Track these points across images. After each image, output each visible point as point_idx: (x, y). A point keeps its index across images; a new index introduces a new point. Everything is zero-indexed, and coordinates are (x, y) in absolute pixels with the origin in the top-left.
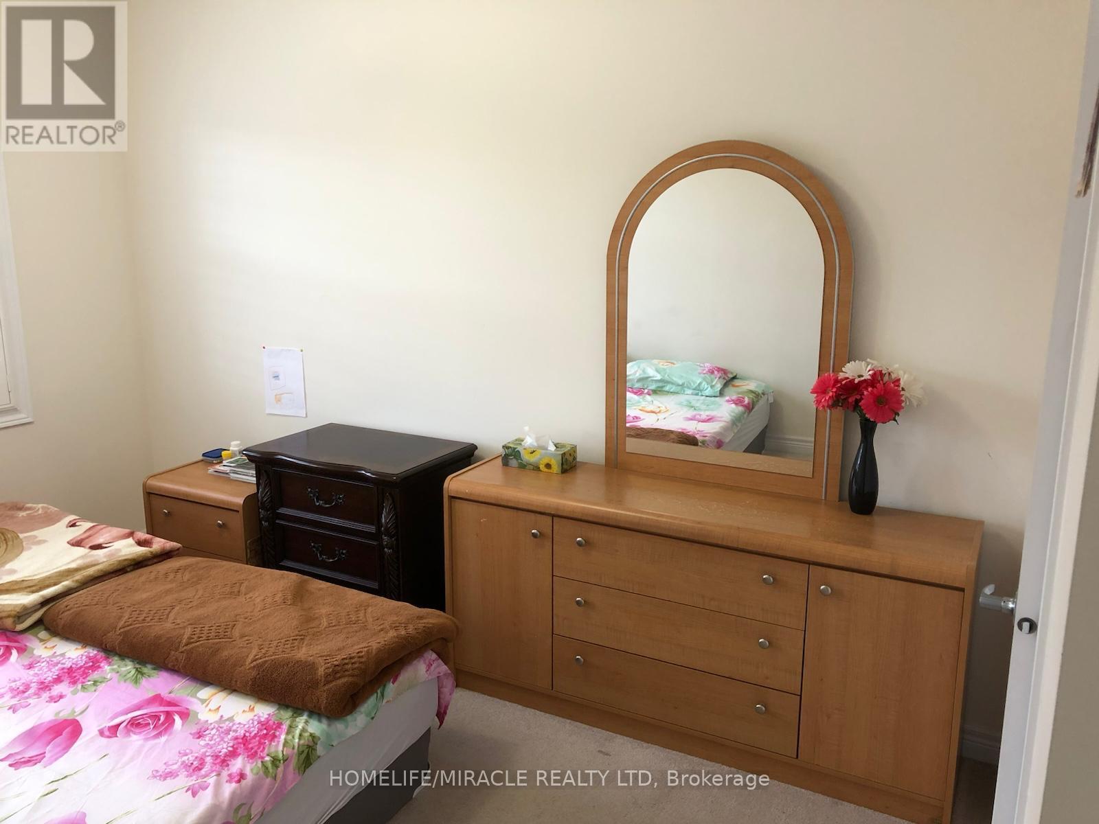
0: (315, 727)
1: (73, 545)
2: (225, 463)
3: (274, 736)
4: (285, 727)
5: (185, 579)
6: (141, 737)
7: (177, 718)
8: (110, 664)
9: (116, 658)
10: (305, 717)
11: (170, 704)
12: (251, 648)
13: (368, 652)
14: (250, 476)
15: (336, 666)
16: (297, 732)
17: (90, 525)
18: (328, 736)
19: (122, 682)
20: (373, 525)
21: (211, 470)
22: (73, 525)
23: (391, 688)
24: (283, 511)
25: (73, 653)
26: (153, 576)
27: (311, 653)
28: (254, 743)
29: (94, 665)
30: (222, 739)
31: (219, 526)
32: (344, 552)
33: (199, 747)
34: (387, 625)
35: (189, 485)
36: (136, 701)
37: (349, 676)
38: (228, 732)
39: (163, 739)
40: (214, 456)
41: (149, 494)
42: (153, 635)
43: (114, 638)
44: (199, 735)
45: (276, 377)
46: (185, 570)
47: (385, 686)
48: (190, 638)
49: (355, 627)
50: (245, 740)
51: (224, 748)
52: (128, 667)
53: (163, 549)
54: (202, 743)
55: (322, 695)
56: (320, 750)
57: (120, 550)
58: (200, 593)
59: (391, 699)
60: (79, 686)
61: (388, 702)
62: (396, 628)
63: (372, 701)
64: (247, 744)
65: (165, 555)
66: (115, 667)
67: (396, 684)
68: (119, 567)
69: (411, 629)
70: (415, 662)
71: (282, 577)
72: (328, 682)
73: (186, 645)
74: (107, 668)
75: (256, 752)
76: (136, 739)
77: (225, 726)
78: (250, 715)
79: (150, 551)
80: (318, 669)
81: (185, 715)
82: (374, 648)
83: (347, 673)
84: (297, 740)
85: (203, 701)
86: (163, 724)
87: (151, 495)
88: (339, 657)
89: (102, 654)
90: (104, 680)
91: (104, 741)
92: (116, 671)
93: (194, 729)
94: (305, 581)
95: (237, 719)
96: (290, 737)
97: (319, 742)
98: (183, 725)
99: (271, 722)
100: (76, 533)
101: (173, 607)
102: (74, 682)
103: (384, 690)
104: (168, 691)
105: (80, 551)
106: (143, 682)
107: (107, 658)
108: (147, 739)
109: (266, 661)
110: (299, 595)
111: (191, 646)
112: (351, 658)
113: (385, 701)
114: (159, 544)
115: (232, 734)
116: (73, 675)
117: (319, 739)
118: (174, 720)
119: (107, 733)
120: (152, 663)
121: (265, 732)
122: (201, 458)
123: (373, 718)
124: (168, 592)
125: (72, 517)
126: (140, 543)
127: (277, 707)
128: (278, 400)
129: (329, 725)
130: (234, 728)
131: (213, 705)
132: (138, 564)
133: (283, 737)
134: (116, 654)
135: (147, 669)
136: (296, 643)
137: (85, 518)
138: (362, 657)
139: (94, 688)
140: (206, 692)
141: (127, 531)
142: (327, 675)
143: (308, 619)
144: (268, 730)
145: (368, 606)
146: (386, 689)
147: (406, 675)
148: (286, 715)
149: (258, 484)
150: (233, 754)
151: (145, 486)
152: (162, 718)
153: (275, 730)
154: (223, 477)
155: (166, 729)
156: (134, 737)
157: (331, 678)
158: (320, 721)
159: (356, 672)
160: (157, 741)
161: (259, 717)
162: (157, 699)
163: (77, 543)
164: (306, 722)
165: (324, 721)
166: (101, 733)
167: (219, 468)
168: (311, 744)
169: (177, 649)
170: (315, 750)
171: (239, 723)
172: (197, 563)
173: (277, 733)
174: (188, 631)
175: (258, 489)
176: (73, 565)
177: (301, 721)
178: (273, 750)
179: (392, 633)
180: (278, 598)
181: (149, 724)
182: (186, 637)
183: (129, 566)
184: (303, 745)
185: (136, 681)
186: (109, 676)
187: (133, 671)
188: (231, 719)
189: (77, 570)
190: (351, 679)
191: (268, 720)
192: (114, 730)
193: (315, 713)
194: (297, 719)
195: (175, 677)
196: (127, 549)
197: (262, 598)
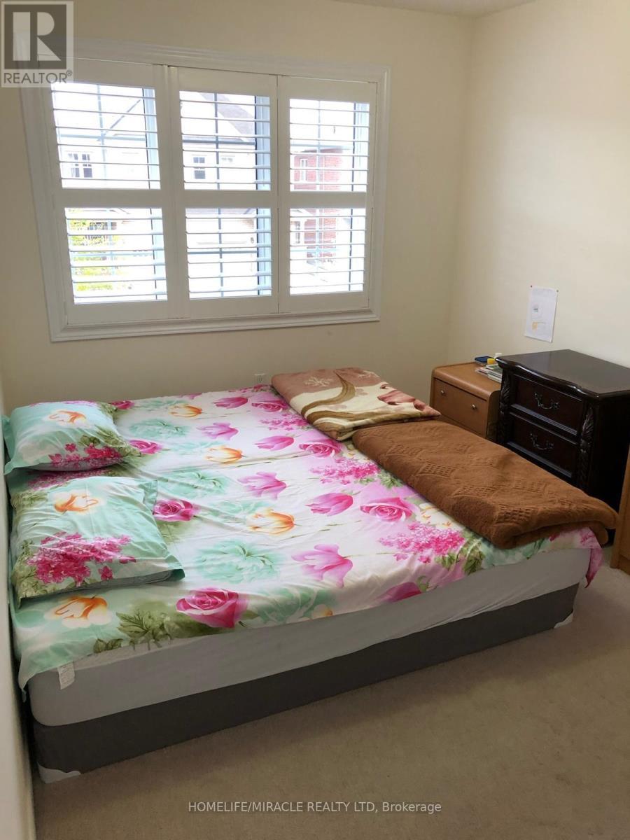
0: (484, 549)
1: (380, 399)
2: (487, 366)
3: (455, 545)
4: (465, 541)
5: (436, 434)
6: (381, 517)
7: (404, 514)
8: (379, 473)
9: (383, 470)
10: (479, 540)
11: (403, 505)
12: (459, 487)
13: (534, 511)
14: (498, 378)
15: (507, 513)
16: (471, 547)
17: (393, 389)
18: (492, 558)
19: (381, 485)
20: (575, 429)
21: (477, 370)
22: (384, 388)
23: (548, 543)
24: (516, 406)
25: (362, 461)
26: (417, 428)
27: (495, 501)
28: (442, 545)
29: (370, 471)
30: (425, 535)
31: (473, 408)
32: (552, 445)
33: (410, 534)
34: (556, 499)
35: (460, 377)
36: (385, 497)
37: (515, 522)
38: (429, 532)
39: (392, 523)
40: (483, 361)
41: (435, 378)
42: (405, 461)
43: (384, 458)
44: (413, 528)
45: (536, 309)
46: (438, 429)
47: (543, 540)
48: (424, 470)
49: (534, 494)
50: (437, 541)
51: (424, 540)
52: (387, 477)
53: (429, 413)
54: (413, 533)
55: (493, 529)
56: (484, 564)
57: (403, 408)
58: (441, 445)
59: (547, 551)
60: (359, 480)
61: (543, 552)
62: (563, 504)
63: (530, 546)
64: (438, 543)
65: (430, 418)
66: (381, 475)
67: (553, 542)
68: (400, 418)
69: (574, 507)
70: (573, 532)
71: (497, 449)
72: (498, 522)
73: (421, 473)
74: (376, 474)
75: (441, 550)
76: (378, 518)
77: (429, 528)
78: (446, 528)
79: (421, 414)
80: (495, 512)
81: (409, 514)
82: (540, 510)
83: (514, 520)
84: (469, 552)
85: (422, 510)
86: (395, 514)
87: (436, 380)
88: (512, 509)
89: (376, 466)
90: (373, 480)
91: (362, 513)
92: (381, 477)
93: (411, 524)
94: (512, 455)
95: (438, 527)
96: (465, 549)
97: (484, 559)
98: (406, 519)
99: (457, 536)
100: (384, 393)
101: (421, 450)
102: (357, 477)
103: (542, 542)
104: (404, 497)
105: (383, 404)
106: (393, 488)
107: (378, 469)
108: (383, 520)
109: (463, 497)
110: (504, 463)
111: (423, 475)
112: (520, 512)
113: (540, 550)
114: (428, 409)
115: (431, 534)
116: (358, 472)
117: (484, 557)
118: (402, 515)
119: (364, 509)
120: (401, 479)
121: (451, 540)
122: (474, 361)
123: (528, 558)
124: (422, 440)
125: (385, 383)
126: (417, 407)
127: (464, 528)
128: (535, 326)
129: (494, 551)
130: (434, 531)
131: (427, 514)
132: (411, 419)
133: (461, 547)
134: (383, 468)
135: (397, 482)
136: (488, 492)
137: (391, 385)
138: (528, 513)
139: (366, 483)
140: (425, 506)
141: (411, 397)
142: (500, 517)
143: (503, 479)
144: (454, 540)
145: (549, 483)
146: (544, 542)
147: (563, 539)
148: (468, 535)
149: (502, 384)
150: (428, 546)
151: (433, 372)
152: (396, 512)
153: (458, 541)
154: (483, 376)
155: (395, 518)
156: (377, 516)
157: (501, 520)
158: (489, 546)
159: (521, 522)
160: (387, 523)
161: (451, 531)
162: (397, 500)
163: (382, 399)
164: (479, 544)
165: (492, 547)
166: (362, 508)
167: (482, 369)
168: (479, 558)
169: (415, 474)
170: (480, 563)
171: (438, 530)
172: (447, 427)
173: (458, 544)
174: (425, 465)
175: (502, 388)
176: (376, 411)
177: (476, 542)
178: (452, 552)
179: (558, 505)
180: (488, 461)
181: (387, 512)
182: (423, 468)
183: (405, 419)
184: (472, 557)
185: (389, 486)
186: (376, 479)
187: (390, 480)
188: (434, 526)
189: (377, 414)
190: (515, 525)
191: (455, 534)
192: (368, 509)
193: (486, 539)
194: (474, 540)
195: (411, 491)
196: (408, 408)
197: (477, 458)
